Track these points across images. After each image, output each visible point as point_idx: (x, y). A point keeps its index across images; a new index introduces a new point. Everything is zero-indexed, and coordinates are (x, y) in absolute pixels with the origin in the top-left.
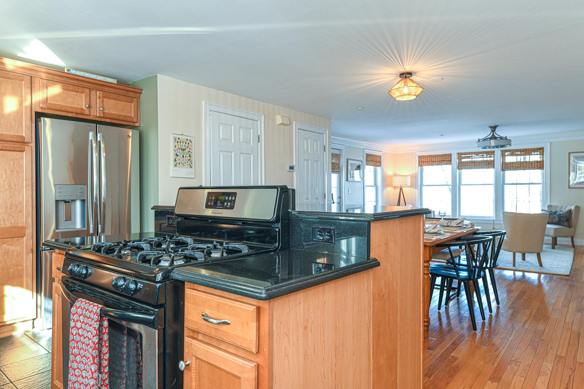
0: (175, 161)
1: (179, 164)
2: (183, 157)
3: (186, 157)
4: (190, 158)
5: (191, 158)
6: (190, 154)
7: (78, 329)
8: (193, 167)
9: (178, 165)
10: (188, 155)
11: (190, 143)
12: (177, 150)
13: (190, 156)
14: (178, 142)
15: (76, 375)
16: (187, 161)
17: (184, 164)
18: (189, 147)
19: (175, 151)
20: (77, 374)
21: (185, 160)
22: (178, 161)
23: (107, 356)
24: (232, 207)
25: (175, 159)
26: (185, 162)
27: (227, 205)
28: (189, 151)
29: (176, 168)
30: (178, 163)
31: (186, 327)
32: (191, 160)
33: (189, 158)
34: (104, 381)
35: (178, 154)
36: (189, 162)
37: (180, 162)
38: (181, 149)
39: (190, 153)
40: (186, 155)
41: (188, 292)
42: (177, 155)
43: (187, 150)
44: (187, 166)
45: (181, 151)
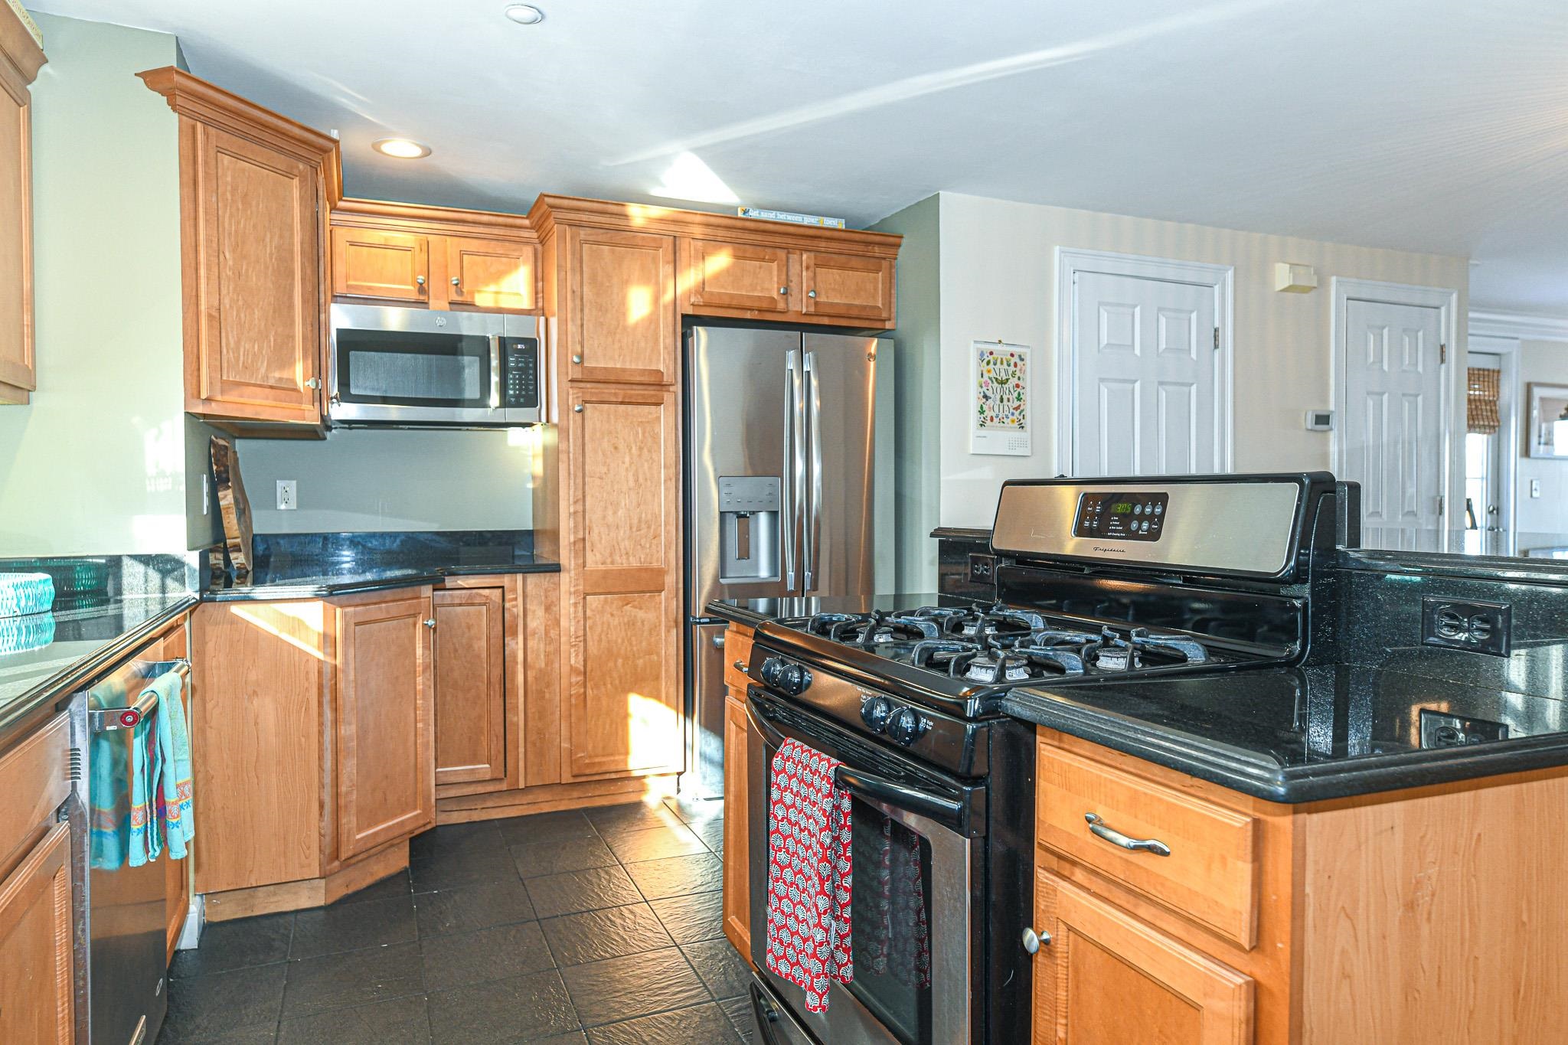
0: (982, 412)
1: (992, 419)
2: (1002, 400)
3: (1009, 400)
4: (1019, 403)
5: (1022, 403)
6: (1019, 394)
7: (788, 808)
8: (1028, 427)
9: (988, 422)
10: (1016, 395)
11: (1019, 363)
12: (987, 384)
13: (1019, 399)
14: (988, 363)
15: (783, 912)
16: (1011, 410)
17: (1005, 420)
18: (1018, 374)
19: (982, 387)
20: (786, 910)
21: (1006, 408)
22: (988, 413)
23: (848, 882)
24: (1154, 535)
25: (982, 407)
26: (1007, 413)
27: (1140, 528)
28: (1017, 386)
29: (983, 432)
30: (989, 418)
31: (1039, 843)
32: (1021, 408)
33: (1016, 403)
34: (842, 937)
35: (989, 394)
36: (1017, 413)
37: (994, 415)
38: (996, 379)
39: (1019, 390)
40: (1010, 397)
41: (1046, 753)
42: (986, 397)
43: (1013, 381)
44: (1011, 425)
45: (996, 384)
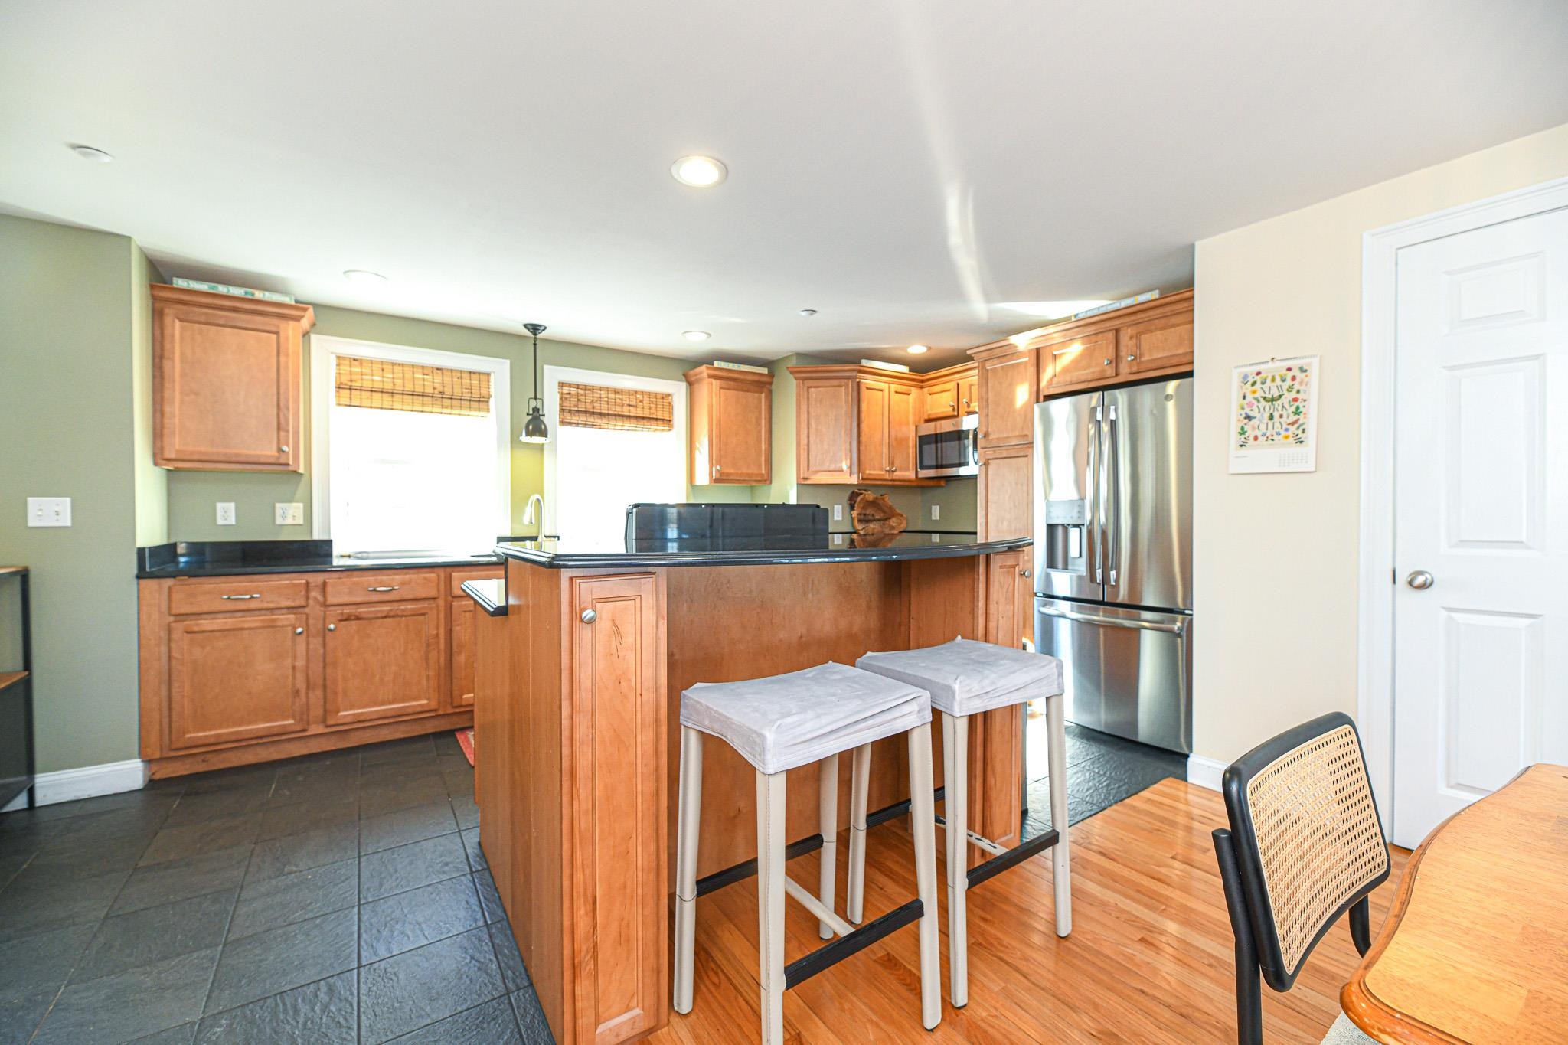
0: (1243, 432)
1: (1256, 438)
2: (1271, 417)
3: (1281, 416)
4: (1297, 417)
5: (1301, 416)
6: (1298, 408)
8: (1311, 437)
9: (1251, 441)
10: (1293, 409)
11: (1300, 376)
12: (1250, 405)
13: (1297, 412)
14: (1254, 384)
16: (1285, 426)
17: (1275, 437)
18: (1297, 387)
19: (1243, 409)
21: (1277, 425)
22: (1250, 433)
25: (1242, 428)
26: (1279, 430)
28: (1295, 400)
29: (1243, 451)
30: (1251, 438)
32: (1300, 422)
33: (1293, 418)
35: (1251, 414)
36: (1293, 429)
37: (1259, 434)
38: (1265, 398)
39: (1296, 404)
40: (1285, 413)
42: (1249, 418)
43: (1289, 396)
44: (1283, 441)
45: (1263, 403)
